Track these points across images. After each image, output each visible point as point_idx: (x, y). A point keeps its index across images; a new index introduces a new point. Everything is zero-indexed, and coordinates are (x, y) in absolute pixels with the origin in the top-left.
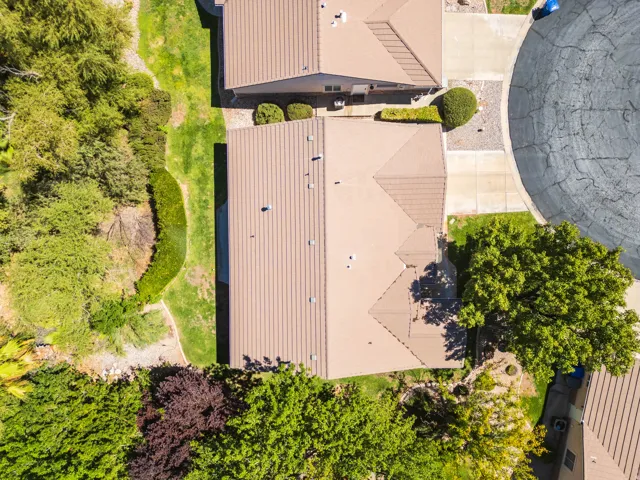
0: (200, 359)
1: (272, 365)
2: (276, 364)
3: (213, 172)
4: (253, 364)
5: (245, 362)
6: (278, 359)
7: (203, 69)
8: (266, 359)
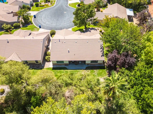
0: (105, 73)
1: (102, 50)
2: (102, 49)
3: (59, 70)
4: (103, 55)
5: (103, 56)
6: (101, 49)
7: (33, 71)
8: (101, 52)
